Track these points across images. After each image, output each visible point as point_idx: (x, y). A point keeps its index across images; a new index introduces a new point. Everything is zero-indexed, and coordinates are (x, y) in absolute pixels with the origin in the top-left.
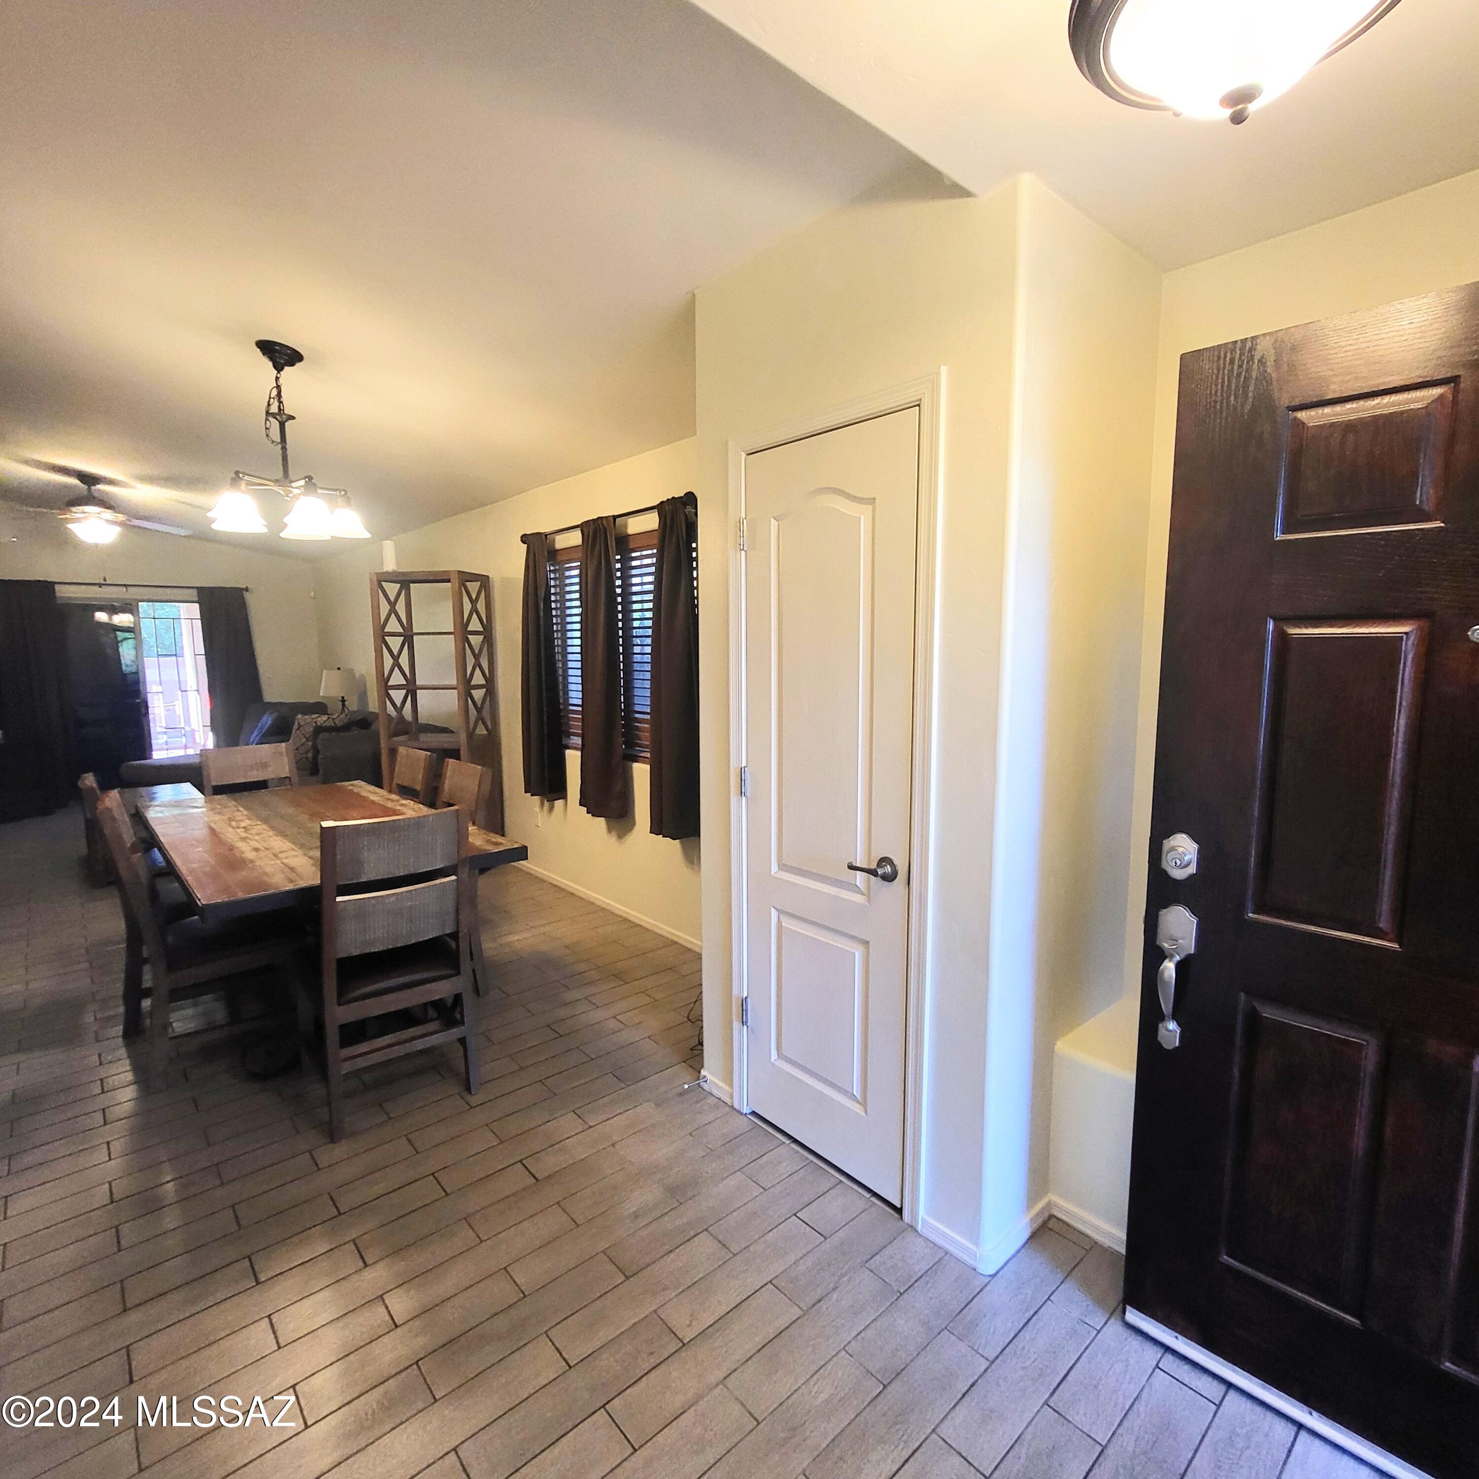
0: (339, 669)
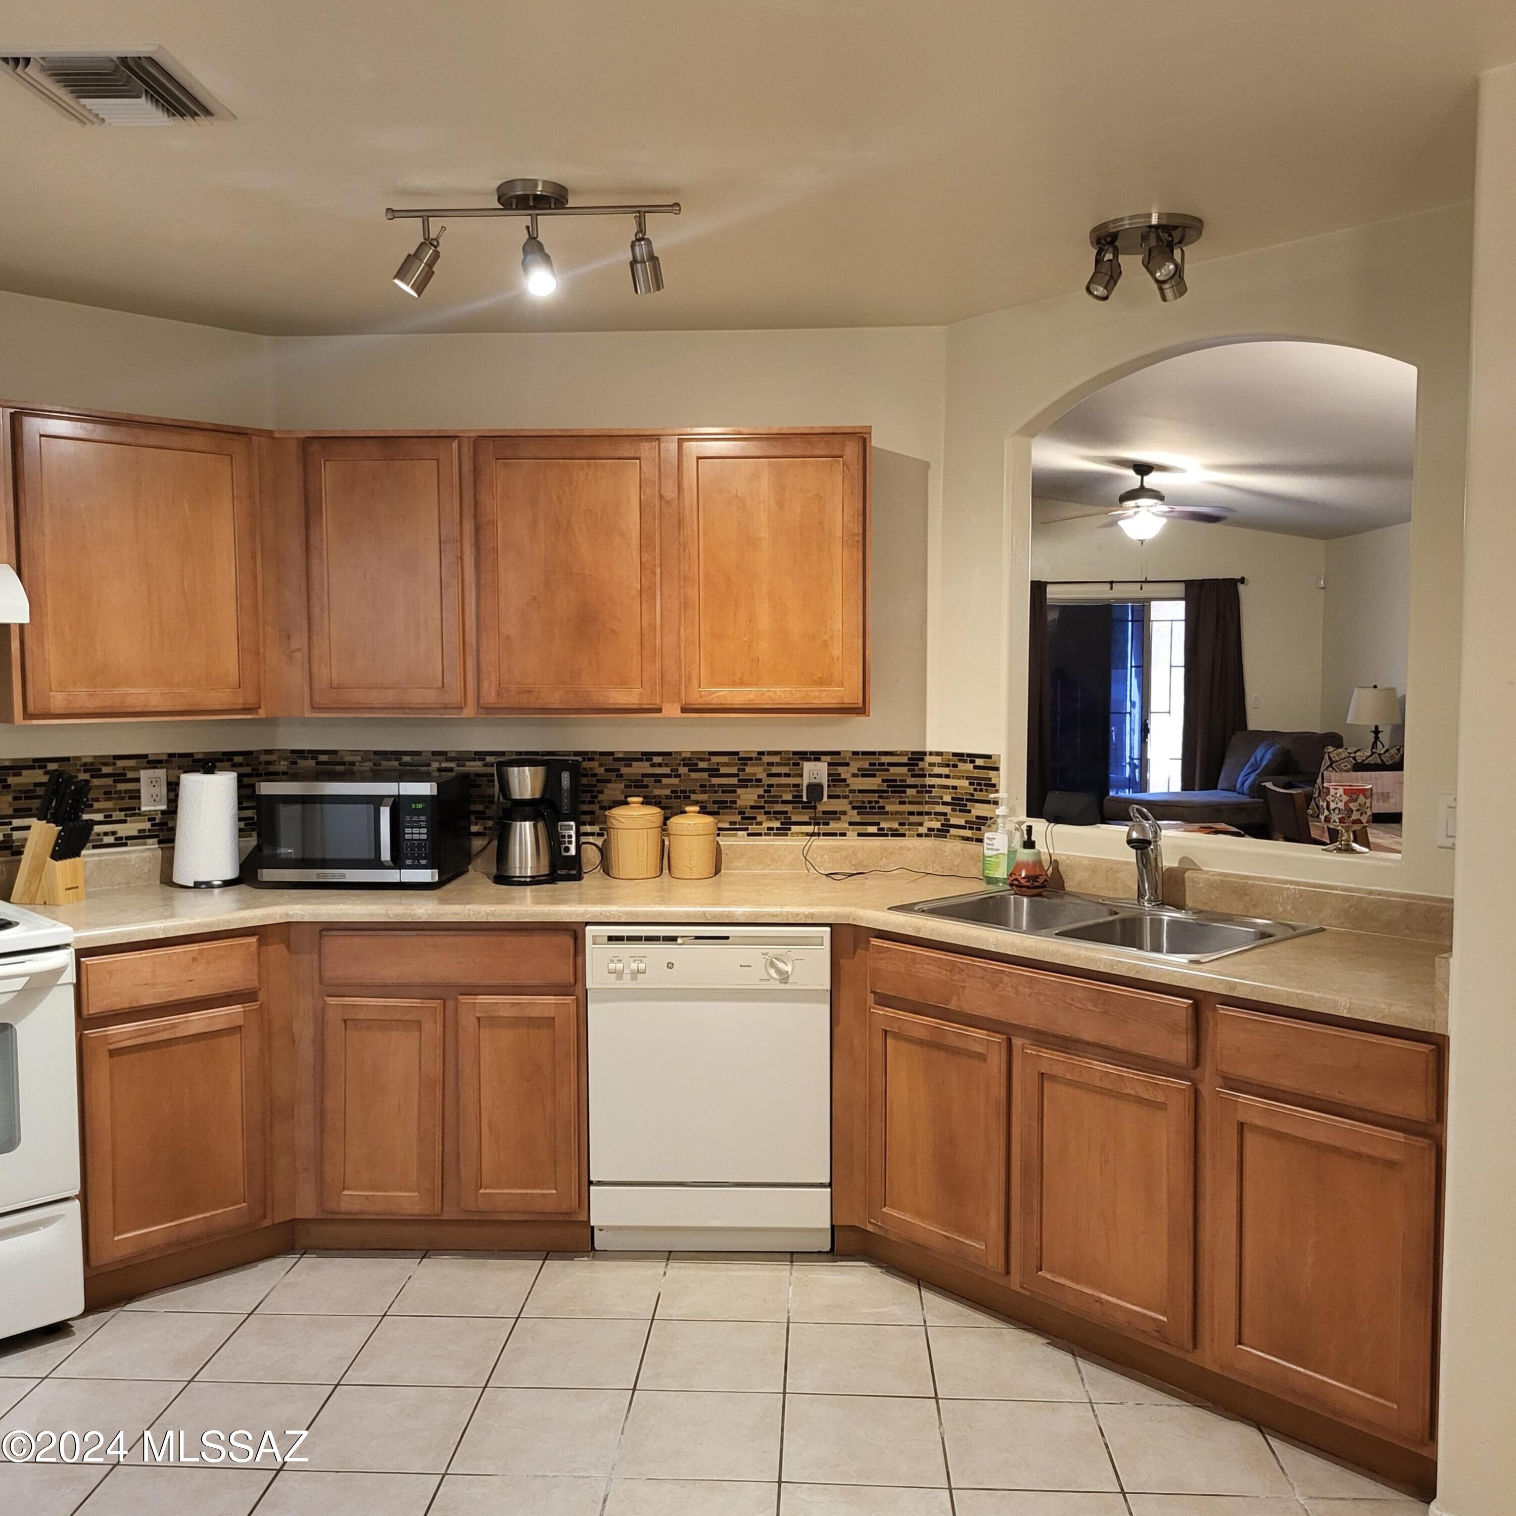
0: (1375, 687)
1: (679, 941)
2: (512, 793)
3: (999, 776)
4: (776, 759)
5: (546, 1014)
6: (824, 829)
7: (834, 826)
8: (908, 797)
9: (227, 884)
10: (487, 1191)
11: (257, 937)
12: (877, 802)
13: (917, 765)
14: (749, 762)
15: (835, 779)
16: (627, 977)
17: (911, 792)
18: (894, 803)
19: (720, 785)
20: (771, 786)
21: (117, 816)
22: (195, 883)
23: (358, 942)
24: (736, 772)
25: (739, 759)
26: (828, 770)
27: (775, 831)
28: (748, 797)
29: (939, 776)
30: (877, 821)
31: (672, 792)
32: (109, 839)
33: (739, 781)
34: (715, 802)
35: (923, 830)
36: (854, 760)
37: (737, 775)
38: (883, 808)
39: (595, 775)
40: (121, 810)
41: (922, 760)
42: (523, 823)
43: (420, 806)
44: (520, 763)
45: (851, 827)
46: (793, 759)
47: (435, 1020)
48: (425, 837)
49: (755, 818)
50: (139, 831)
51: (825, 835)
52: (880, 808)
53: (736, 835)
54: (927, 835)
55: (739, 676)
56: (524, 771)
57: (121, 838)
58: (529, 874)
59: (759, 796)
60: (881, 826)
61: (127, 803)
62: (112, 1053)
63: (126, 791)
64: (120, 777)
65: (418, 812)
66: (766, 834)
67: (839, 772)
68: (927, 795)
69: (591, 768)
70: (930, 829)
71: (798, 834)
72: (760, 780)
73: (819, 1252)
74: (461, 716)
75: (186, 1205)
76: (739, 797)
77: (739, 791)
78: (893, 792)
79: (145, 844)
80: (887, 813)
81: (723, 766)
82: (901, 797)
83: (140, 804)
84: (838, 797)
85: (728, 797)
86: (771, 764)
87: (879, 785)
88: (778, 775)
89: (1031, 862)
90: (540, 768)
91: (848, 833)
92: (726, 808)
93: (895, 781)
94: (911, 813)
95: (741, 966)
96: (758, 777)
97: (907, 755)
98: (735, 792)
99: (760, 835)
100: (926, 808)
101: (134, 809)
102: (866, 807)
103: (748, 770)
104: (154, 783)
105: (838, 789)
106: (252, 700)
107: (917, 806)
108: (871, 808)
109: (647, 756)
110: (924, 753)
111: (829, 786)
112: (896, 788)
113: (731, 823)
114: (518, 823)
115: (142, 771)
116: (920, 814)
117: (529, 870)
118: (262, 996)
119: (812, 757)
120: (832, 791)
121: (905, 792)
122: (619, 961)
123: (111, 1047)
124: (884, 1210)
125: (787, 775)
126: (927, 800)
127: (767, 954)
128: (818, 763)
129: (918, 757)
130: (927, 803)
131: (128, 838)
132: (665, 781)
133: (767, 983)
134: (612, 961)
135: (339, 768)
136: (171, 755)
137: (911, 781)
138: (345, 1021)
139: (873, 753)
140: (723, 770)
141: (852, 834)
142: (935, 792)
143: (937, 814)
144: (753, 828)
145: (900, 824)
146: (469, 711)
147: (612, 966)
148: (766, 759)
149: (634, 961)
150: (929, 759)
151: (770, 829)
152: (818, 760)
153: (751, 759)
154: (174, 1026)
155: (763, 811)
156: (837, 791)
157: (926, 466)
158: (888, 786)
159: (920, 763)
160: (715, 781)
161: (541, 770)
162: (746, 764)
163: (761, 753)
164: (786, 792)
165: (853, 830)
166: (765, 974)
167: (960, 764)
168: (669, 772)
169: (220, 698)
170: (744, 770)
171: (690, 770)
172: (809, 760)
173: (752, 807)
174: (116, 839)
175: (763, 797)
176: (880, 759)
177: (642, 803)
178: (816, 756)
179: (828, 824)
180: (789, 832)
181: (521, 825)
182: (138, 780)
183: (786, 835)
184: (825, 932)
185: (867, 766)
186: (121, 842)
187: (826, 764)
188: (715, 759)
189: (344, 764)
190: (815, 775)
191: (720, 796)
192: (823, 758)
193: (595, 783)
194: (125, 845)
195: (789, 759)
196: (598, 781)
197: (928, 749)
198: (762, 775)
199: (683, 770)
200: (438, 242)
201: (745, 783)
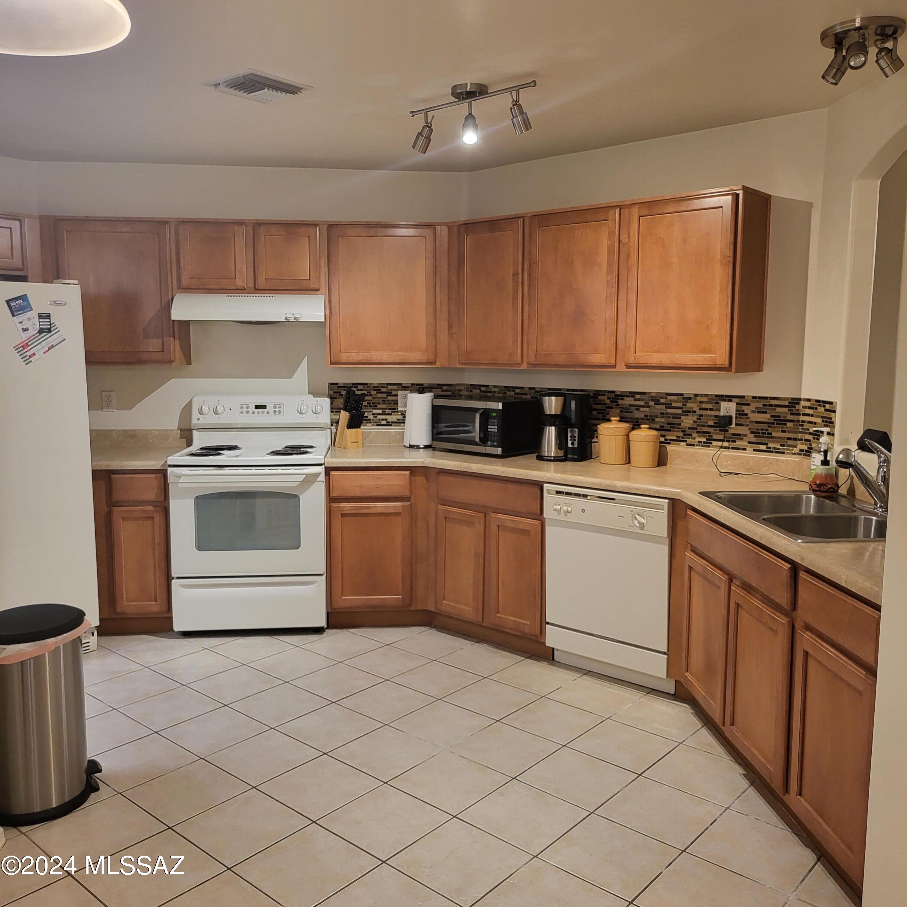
1: (589, 498)
2: (545, 411)
3: (835, 417)
4: (705, 399)
5: (527, 528)
6: (732, 445)
7: (739, 443)
8: (787, 428)
9: (426, 447)
10: (500, 615)
11: (410, 472)
12: (767, 430)
13: (795, 407)
14: (689, 400)
15: (740, 414)
16: (562, 514)
17: (789, 424)
18: (778, 431)
19: (671, 414)
20: (702, 416)
21: (387, 412)
22: (410, 445)
23: (451, 479)
24: (681, 406)
25: (683, 398)
26: (736, 407)
27: (702, 444)
28: (687, 422)
29: (808, 415)
30: (766, 442)
31: (645, 416)
32: (384, 422)
33: (683, 411)
34: (668, 424)
35: (796, 450)
36: (753, 402)
37: (682, 408)
38: (771, 434)
39: (605, 404)
40: (390, 409)
41: (798, 404)
42: (551, 427)
43: (495, 414)
44: (550, 395)
45: (749, 445)
46: (715, 399)
47: (480, 523)
48: (496, 431)
49: (691, 435)
50: (398, 420)
51: (733, 448)
52: (769, 434)
53: (679, 445)
54: (799, 454)
55: (657, 347)
56: (551, 399)
57: (389, 422)
58: (553, 455)
59: (694, 422)
60: (769, 446)
61: (392, 406)
62: (343, 515)
63: (392, 401)
64: (389, 394)
65: (494, 418)
66: (697, 445)
67: (743, 409)
68: (800, 427)
69: (603, 400)
70: (801, 450)
71: (716, 447)
72: (695, 412)
73: (668, 693)
74: (521, 368)
75: (373, 589)
76: (682, 421)
77: (683, 417)
78: (777, 424)
79: (400, 426)
80: (773, 437)
81: (674, 402)
82: (783, 428)
83: (398, 406)
84: (742, 425)
85: (676, 421)
86: (702, 402)
87: (769, 419)
88: (706, 409)
89: (823, 475)
90: (560, 398)
91: (748, 449)
92: (674, 428)
93: (780, 417)
94: (789, 439)
95: (619, 516)
96: (694, 410)
97: (788, 400)
98: (680, 418)
99: (693, 445)
100: (800, 436)
101: (395, 409)
102: (759, 433)
103: (689, 405)
104: (404, 397)
105: (742, 420)
106: (432, 358)
107: (793, 434)
108: (762, 433)
109: (632, 394)
110: (800, 399)
111: (736, 418)
112: (779, 421)
113: (677, 437)
114: (548, 427)
115: (399, 392)
116: (795, 439)
117: (553, 453)
118: (412, 500)
119: (727, 398)
120: (738, 421)
121: (786, 424)
122: (559, 505)
123: (342, 512)
124: (686, 674)
125: (711, 410)
126: (800, 430)
127: (633, 511)
128: (730, 403)
129: (795, 402)
130: (800, 432)
131: (392, 422)
132: (641, 409)
133: (632, 528)
134: (556, 505)
135: (489, 394)
136: (413, 384)
137: (790, 417)
138: (446, 518)
139: (766, 398)
140: (674, 405)
141: (750, 449)
142: (806, 426)
143: (806, 440)
144: (690, 441)
145: (781, 445)
146: (524, 366)
147: (555, 507)
148: (699, 399)
149: (566, 506)
150: (803, 403)
151: (700, 442)
152: (731, 401)
153: (690, 398)
154: (369, 508)
155: (696, 431)
156: (742, 421)
157: (810, 205)
158: (775, 420)
159: (797, 406)
160: (669, 411)
161: (561, 399)
162: (687, 402)
163: (696, 395)
164: (710, 420)
165: (750, 447)
166: (631, 522)
167: (818, 408)
168: (644, 404)
169: (416, 356)
170: (686, 405)
171: (655, 404)
172: (724, 400)
173: (689, 428)
174: (387, 422)
175: (696, 422)
176: (770, 402)
177: (620, 421)
178: (729, 398)
179: (735, 442)
180: (710, 445)
181: (549, 429)
182: (397, 395)
183: (709, 447)
184: (665, 502)
185: (762, 406)
186: (389, 424)
187: (735, 404)
188: (669, 398)
189: (491, 392)
190: (728, 410)
191: (671, 420)
192: (733, 399)
193: (605, 408)
194: (391, 425)
195: (713, 399)
196: (607, 407)
197: (803, 396)
198: (696, 409)
199: (652, 403)
200: (431, 124)
201: (687, 413)
